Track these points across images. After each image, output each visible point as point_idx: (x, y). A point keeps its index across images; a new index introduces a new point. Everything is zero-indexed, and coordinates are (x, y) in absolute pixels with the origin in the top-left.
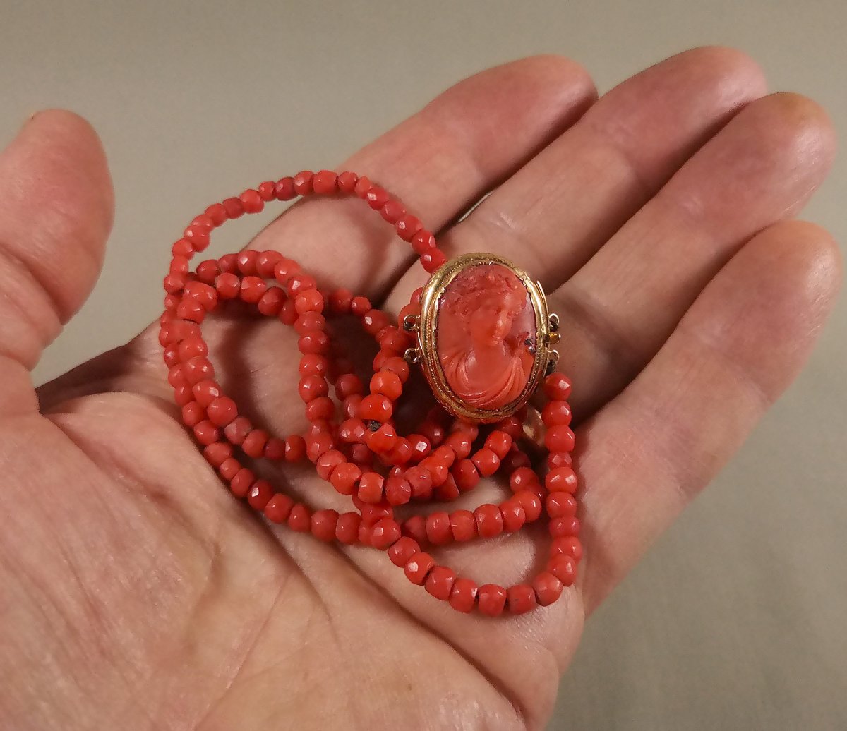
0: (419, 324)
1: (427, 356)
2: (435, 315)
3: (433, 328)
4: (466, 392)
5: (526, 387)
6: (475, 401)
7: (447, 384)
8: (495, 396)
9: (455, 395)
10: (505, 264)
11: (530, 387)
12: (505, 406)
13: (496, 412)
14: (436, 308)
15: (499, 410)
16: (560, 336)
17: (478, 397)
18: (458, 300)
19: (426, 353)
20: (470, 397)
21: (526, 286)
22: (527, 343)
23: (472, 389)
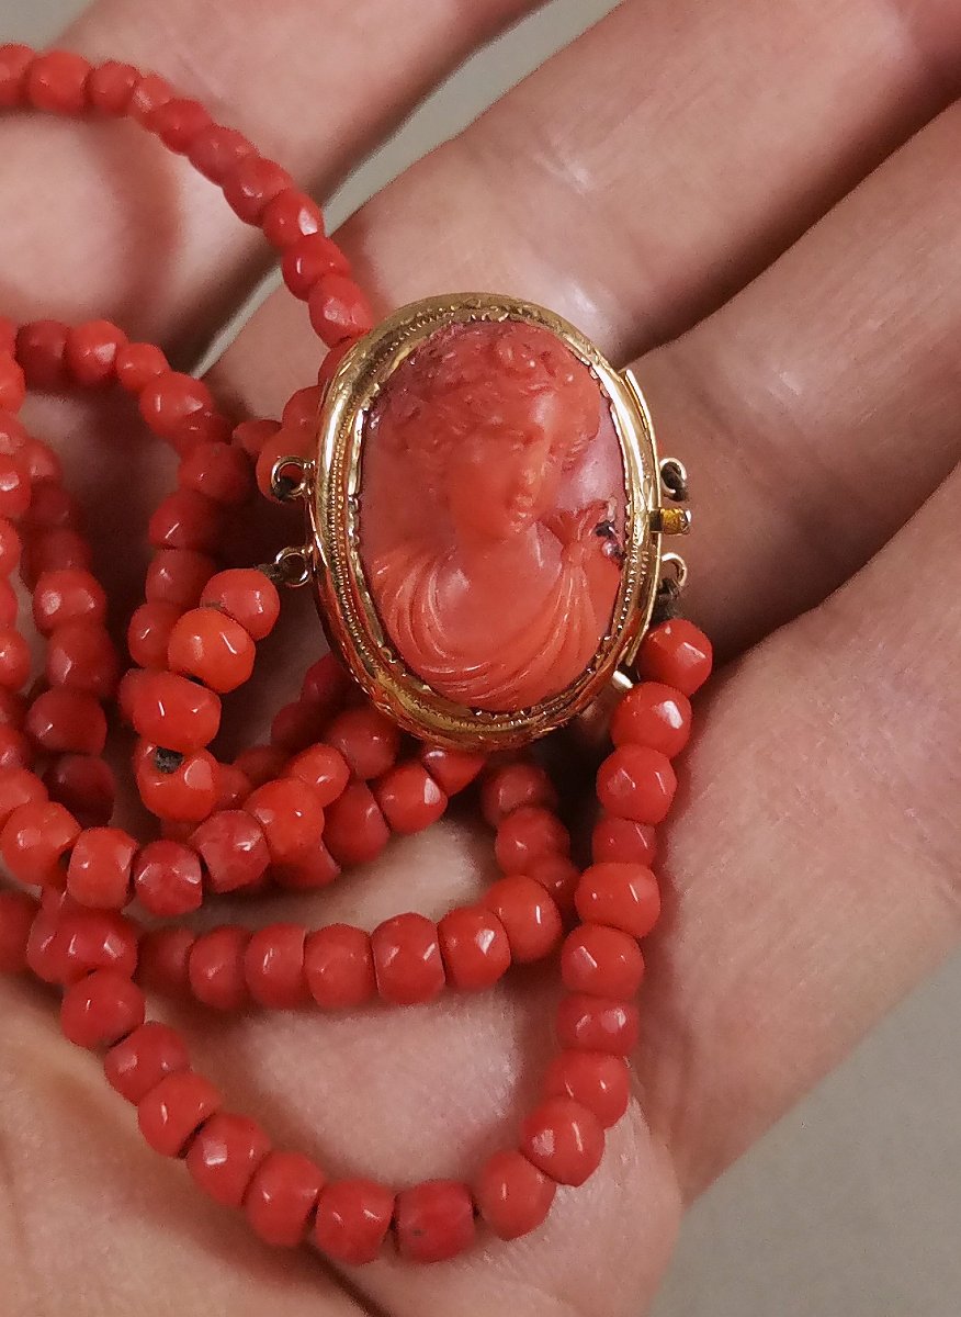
0: (311, 483)
1: (333, 566)
2: (355, 457)
3: (351, 490)
4: (440, 662)
5: (600, 650)
6: (462, 687)
7: (388, 643)
8: (516, 673)
9: (410, 673)
10: (541, 321)
11: (610, 648)
12: (544, 701)
13: (523, 718)
14: (358, 438)
15: (528, 711)
16: (688, 514)
17: (470, 676)
18: (416, 413)
19: (331, 558)
20: (450, 678)
21: (599, 381)
22: (603, 531)
23: (458, 654)
